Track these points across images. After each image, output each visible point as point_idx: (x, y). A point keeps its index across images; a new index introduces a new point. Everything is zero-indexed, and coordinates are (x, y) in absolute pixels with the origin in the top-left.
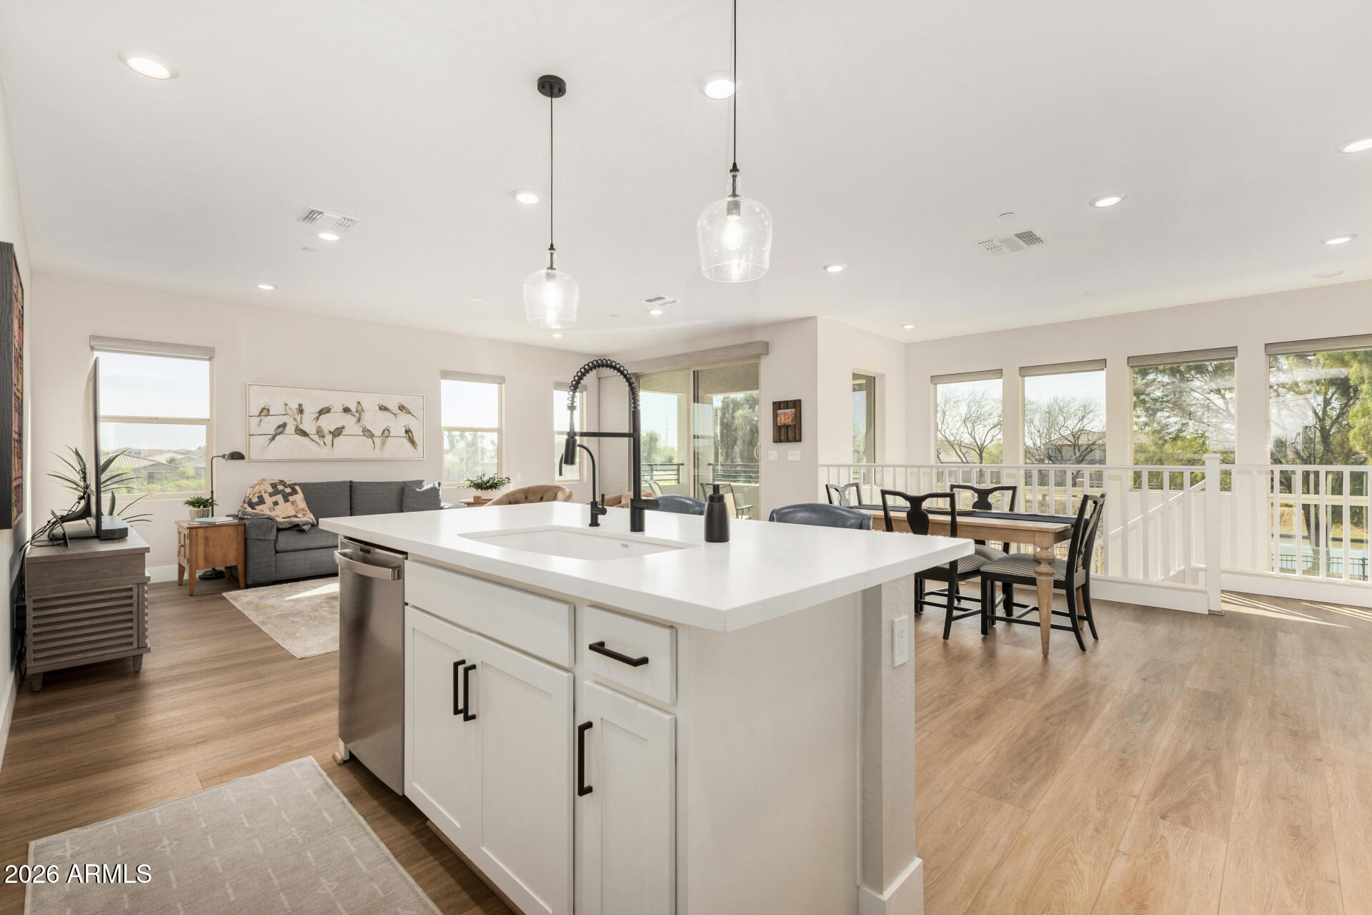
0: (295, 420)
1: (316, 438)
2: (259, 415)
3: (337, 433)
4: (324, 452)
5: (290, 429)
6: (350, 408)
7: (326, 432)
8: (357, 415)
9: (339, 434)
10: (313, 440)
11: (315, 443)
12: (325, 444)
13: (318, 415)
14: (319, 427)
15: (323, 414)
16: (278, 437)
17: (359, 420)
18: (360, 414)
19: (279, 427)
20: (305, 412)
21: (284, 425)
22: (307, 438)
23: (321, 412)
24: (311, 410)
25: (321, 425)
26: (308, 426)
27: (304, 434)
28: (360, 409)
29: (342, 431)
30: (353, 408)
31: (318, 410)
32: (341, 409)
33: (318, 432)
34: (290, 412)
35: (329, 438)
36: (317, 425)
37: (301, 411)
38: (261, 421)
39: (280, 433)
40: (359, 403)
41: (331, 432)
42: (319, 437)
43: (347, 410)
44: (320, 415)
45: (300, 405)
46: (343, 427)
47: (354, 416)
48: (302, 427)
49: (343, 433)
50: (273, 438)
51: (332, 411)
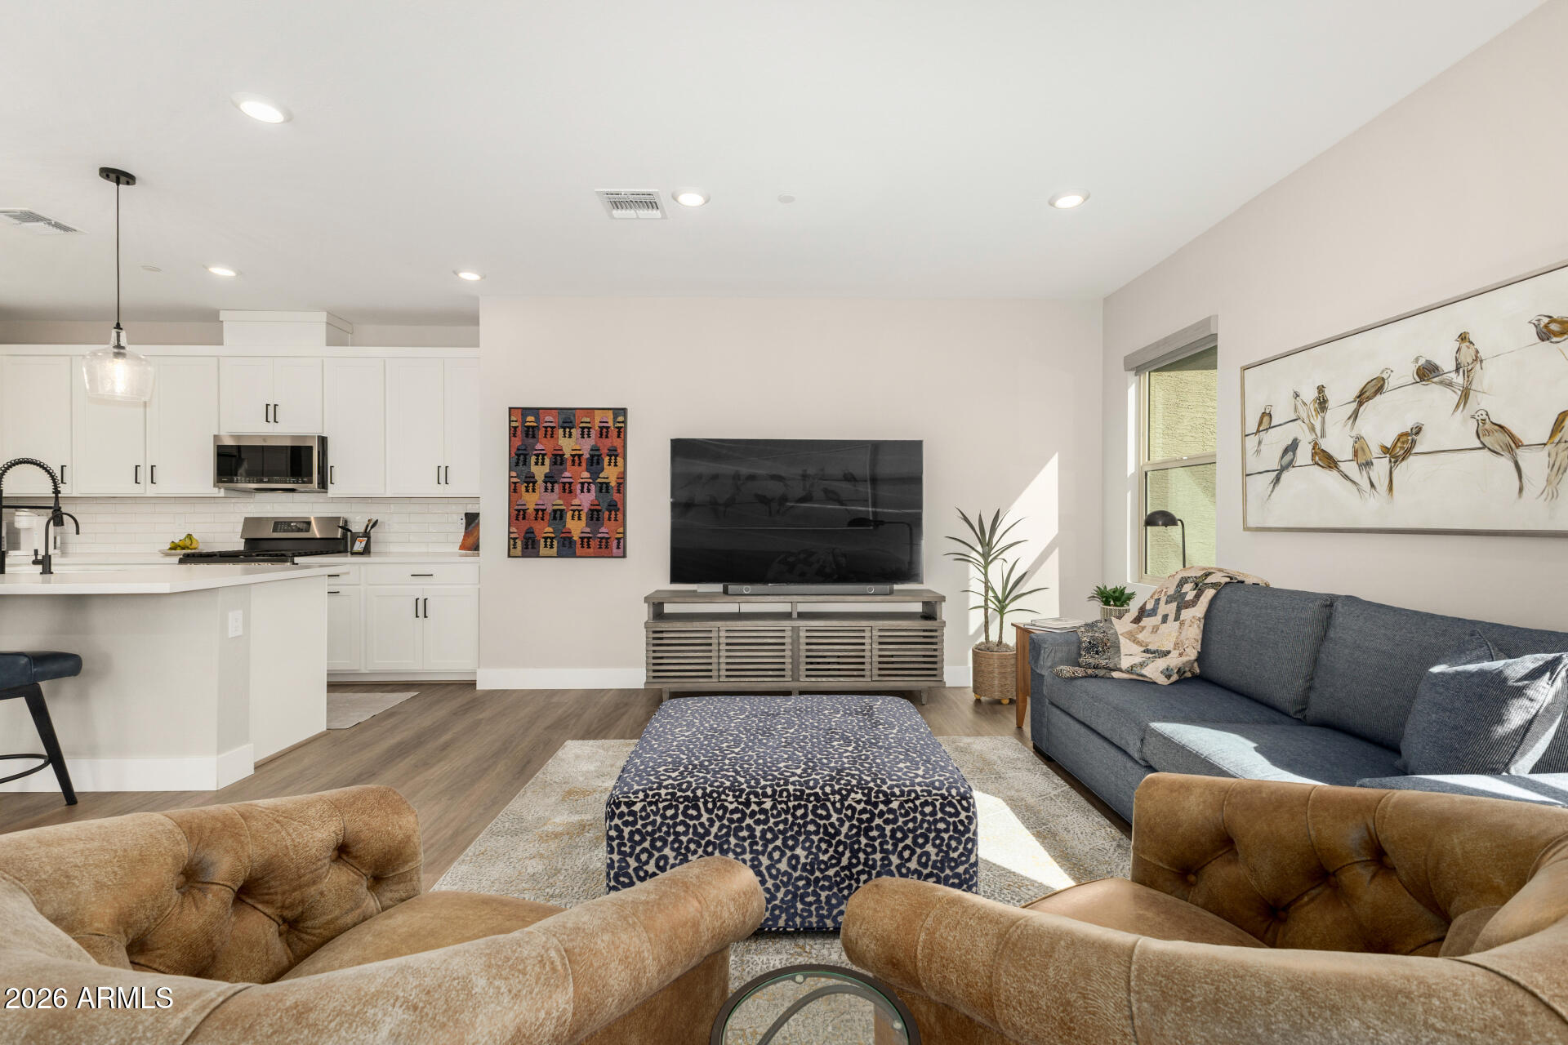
0: (1312, 429)
1: (1351, 469)
2: (1258, 431)
3: (1402, 448)
4: (1369, 510)
5: (1304, 454)
6: (1438, 362)
7: (1375, 451)
8: (1459, 380)
9: (1408, 452)
10: (1346, 477)
11: (1349, 483)
12: (1372, 485)
13: (1355, 405)
14: (1359, 438)
15: (1369, 399)
16: (1285, 476)
17: (1465, 395)
18: (1468, 374)
19: (1286, 451)
20: (1331, 404)
21: (1292, 447)
22: (1335, 473)
23: (1362, 398)
24: (1341, 396)
25: (1363, 435)
26: (1338, 444)
27: (1326, 460)
28: (1467, 356)
29: (1414, 442)
30: (1447, 364)
31: (1357, 393)
32: (1408, 372)
33: (1356, 454)
34: (1304, 415)
35: (1381, 466)
36: (1354, 434)
37: (1322, 404)
38: (1260, 443)
39: (1290, 464)
40: (1463, 338)
41: (1386, 450)
42: (1360, 465)
43: (1427, 372)
44: (1360, 404)
45: (1321, 389)
46: (1418, 430)
47: (1449, 384)
48: (1325, 445)
49: (1414, 451)
50: (1278, 479)
51: (1391, 383)
